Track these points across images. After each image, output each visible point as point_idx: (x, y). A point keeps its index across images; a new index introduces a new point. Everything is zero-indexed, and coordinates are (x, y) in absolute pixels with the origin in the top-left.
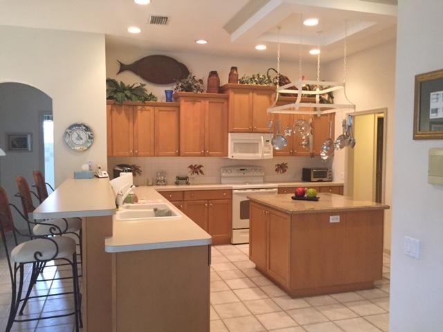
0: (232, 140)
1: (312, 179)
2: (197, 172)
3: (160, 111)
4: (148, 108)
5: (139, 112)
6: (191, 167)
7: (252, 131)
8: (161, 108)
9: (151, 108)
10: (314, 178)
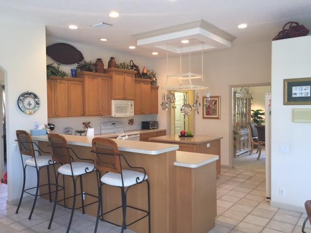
0: (115, 104)
1: (151, 128)
2: (87, 127)
3: (72, 84)
4: (64, 81)
5: (58, 84)
6: (84, 123)
7: (124, 99)
8: (72, 82)
9: (66, 82)
10: (151, 127)
